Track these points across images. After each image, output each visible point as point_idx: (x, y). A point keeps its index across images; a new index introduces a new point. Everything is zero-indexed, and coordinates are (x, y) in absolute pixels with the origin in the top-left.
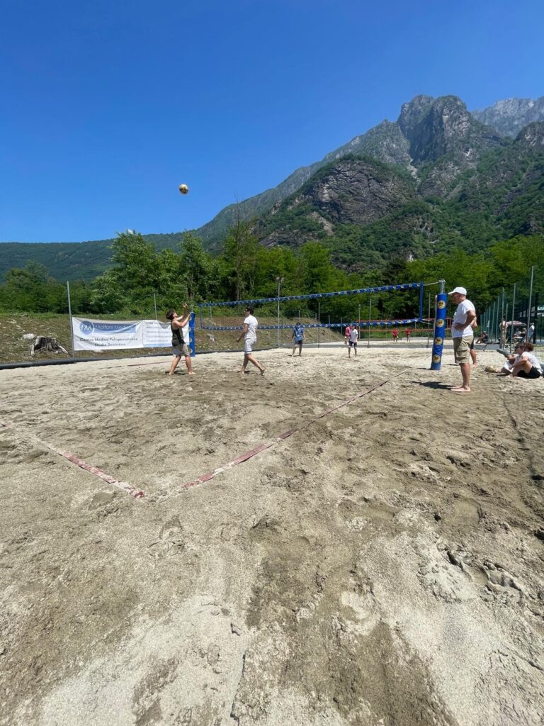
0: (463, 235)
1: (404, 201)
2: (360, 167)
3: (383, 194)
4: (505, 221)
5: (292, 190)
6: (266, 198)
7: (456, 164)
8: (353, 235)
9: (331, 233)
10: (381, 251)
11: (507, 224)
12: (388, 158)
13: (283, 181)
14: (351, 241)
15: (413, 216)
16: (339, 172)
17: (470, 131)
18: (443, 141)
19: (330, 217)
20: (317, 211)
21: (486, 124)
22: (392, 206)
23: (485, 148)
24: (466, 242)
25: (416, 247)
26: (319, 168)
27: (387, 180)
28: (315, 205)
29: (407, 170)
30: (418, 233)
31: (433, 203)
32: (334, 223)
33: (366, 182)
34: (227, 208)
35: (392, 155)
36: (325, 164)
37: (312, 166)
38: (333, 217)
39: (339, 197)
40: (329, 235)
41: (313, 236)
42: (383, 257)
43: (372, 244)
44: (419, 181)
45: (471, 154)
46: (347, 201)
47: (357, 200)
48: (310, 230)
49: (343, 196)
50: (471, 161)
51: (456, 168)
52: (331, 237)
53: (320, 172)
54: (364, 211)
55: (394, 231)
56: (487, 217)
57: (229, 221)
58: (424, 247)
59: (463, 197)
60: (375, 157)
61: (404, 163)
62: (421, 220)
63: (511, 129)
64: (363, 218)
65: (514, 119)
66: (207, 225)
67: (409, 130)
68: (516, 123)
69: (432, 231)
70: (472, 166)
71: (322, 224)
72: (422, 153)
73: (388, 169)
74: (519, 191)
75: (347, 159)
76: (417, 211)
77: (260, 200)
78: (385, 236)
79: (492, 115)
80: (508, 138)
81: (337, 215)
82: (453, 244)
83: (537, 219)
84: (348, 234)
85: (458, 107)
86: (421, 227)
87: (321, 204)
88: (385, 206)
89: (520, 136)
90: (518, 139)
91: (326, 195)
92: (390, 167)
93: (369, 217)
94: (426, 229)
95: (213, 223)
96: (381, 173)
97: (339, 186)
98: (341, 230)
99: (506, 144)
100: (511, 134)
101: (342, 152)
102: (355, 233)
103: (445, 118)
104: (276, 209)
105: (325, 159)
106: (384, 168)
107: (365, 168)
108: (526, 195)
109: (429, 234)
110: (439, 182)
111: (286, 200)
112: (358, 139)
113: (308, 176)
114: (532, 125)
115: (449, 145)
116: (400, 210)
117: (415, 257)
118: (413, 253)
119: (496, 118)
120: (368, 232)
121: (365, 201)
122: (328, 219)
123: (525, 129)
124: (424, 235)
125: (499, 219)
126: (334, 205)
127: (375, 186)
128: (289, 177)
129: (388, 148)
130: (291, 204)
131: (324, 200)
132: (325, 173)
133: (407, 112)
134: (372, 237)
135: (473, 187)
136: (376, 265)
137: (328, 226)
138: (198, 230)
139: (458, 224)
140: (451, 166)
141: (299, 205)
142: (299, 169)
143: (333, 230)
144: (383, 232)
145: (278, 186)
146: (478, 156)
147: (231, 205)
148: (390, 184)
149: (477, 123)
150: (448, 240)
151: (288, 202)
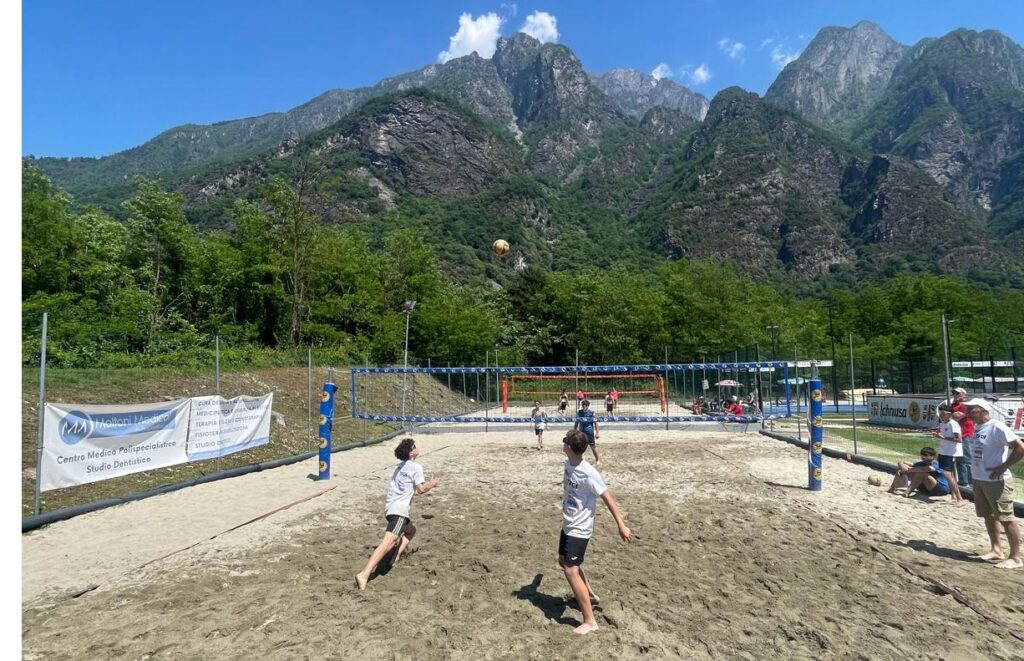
0: (589, 236)
1: (507, 174)
2: (439, 112)
3: (475, 158)
4: (639, 225)
5: (319, 123)
6: (265, 126)
7: (574, 136)
8: (429, 215)
9: (391, 207)
10: (476, 247)
11: (643, 229)
12: (481, 107)
13: (301, 104)
14: (427, 224)
15: (520, 199)
16: (406, 112)
17: (587, 98)
18: (555, 103)
19: (389, 179)
20: (367, 166)
21: (606, 93)
22: (491, 180)
23: (607, 123)
24: (594, 247)
25: (528, 247)
26: (369, 98)
27: (481, 140)
28: (363, 155)
29: (508, 130)
30: (529, 226)
31: (547, 184)
32: (396, 190)
33: (448, 135)
34: (179, 129)
35: (485, 104)
36: (380, 94)
37: (357, 92)
38: (395, 181)
39: (405, 151)
40: (389, 209)
41: (360, 206)
42: (479, 256)
43: (460, 234)
44: (526, 149)
45: (592, 128)
46: (419, 159)
47: (435, 160)
48: (353, 196)
49: (412, 151)
50: (593, 137)
51: (574, 142)
52: (393, 213)
53: (373, 105)
54: (447, 180)
55: (495, 218)
56: (617, 216)
57: (181, 155)
58: (539, 248)
59: (585, 184)
60: (461, 101)
61: (506, 120)
62: (532, 206)
63: (635, 108)
64: (446, 190)
65: (637, 97)
66: (128, 153)
67: (509, 74)
68: (639, 101)
69: (548, 224)
70: (594, 143)
71: (375, 188)
72: (529, 112)
73: (482, 124)
74: (651, 187)
75: (417, 94)
76: (525, 192)
77: (253, 127)
78: (481, 224)
79: (612, 83)
80: (632, 117)
81: (402, 180)
82: (578, 248)
83: (675, 228)
84: (422, 213)
85: (572, 63)
86: (534, 217)
87: (375, 156)
88: (480, 178)
89: (646, 119)
90: (644, 121)
91: (383, 143)
92: (485, 121)
93: (456, 191)
94: (541, 221)
95: (140, 151)
96: (473, 128)
97: (405, 132)
98: (409, 203)
99: (631, 125)
100: (635, 113)
101: (407, 81)
102: (433, 213)
103: (557, 72)
104: (287, 149)
105: (378, 86)
106: (476, 121)
107: (447, 114)
108: (658, 193)
109: (545, 230)
110: (553, 157)
111: (308, 137)
112: (433, 68)
113: (350, 105)
114: (658, 109)
115: (563, 110)
116: (503, 188)
117: (527, 260)
118: (524, 255)
119: (617, 90)
120: (455, 213)
121: (449, 165)
122: (386, 183)
123: (651, 112)
124: (538, 230)
125: (632, 222)
126: (396, 160)
127: (464, 144)
128: (313, 101)
129: (481, 94)
130: (318, 146)
131: (379, 151)
132: (380, 107)
133: (506, 50)
134: (460, 223)
135: (598, 172)
136: (469, 269)
137: (386, 195)
138: (104, 159)
139: (583, 221)
140: (567, 138)
141: (334, 151)
142: (334, 91)
143: (396, 202)
144: (478, 217)
145: (292, 112)
146: (600, 133)
147: (189, 126)
148: (486, 147)
149: (595, 90)
150: (571, 242)
151: (311, 142)
